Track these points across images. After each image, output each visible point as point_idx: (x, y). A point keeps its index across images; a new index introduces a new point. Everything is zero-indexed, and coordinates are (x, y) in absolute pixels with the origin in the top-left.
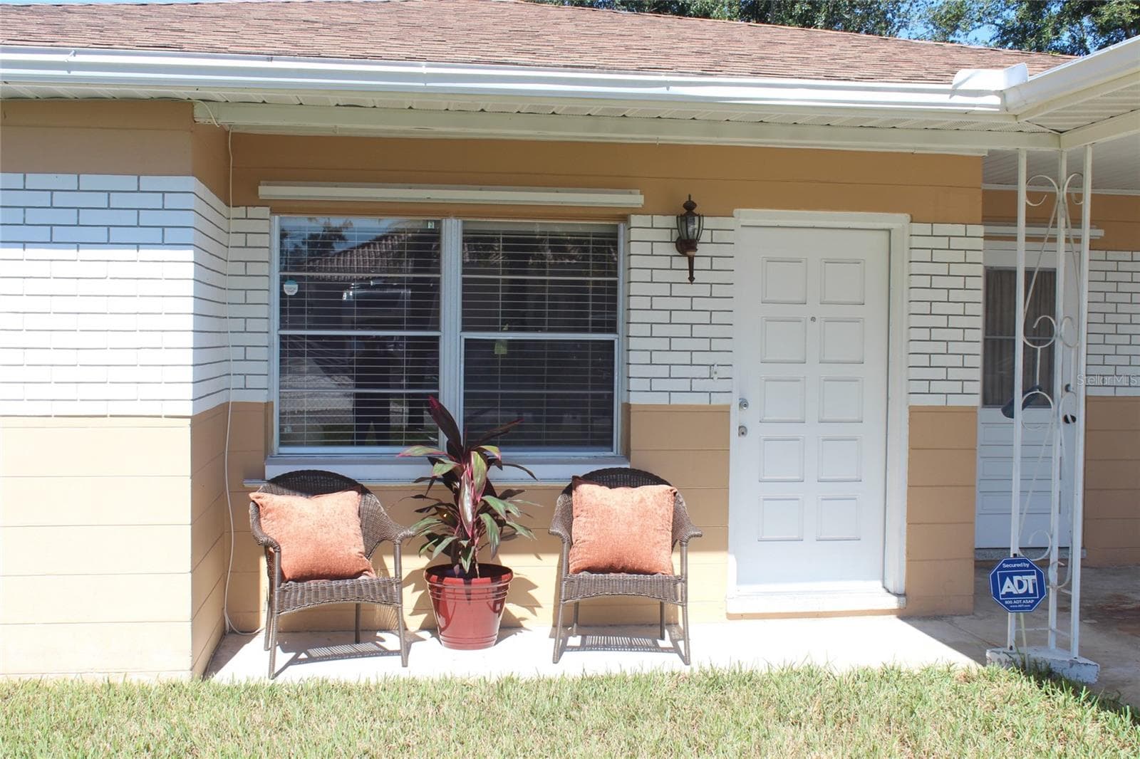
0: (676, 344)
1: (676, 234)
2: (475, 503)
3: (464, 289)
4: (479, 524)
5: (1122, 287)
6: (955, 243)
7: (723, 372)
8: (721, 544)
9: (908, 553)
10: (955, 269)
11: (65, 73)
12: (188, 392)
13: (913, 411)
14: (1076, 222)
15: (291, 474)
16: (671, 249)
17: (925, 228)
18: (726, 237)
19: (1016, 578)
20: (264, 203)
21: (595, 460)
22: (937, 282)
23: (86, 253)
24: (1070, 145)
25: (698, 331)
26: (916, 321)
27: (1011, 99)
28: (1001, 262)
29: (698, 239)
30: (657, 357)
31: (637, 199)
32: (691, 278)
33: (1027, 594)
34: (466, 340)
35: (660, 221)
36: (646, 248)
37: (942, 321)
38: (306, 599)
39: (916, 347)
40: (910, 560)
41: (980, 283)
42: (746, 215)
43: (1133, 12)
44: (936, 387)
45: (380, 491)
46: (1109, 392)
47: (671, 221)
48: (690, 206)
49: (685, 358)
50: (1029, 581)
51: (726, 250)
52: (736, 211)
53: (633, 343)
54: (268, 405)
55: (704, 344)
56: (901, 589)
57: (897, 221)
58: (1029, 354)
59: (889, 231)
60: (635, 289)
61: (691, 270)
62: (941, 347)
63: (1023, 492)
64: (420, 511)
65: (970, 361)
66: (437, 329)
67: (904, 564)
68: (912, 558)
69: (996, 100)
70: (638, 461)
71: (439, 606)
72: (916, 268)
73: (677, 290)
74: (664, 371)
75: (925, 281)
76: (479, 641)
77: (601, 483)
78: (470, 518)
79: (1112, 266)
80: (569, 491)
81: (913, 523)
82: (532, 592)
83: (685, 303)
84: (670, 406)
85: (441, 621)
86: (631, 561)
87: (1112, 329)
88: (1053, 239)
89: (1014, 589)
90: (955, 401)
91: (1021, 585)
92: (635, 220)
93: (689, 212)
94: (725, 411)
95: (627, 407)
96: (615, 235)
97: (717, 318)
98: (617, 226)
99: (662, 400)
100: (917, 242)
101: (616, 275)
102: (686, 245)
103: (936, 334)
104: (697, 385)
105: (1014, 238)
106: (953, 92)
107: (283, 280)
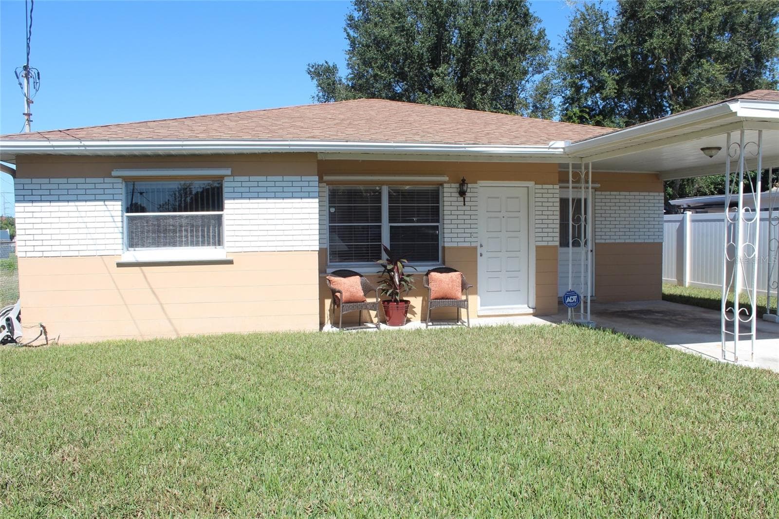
0: (459, 226)
1: (459, 190)
2: (399, 278)
3: (389, 209)
4: (400, 284)
5: (607, 204)
6: (550, 191)
7: (475, 235)
8: (475, 293)
9: (536, 294)
10: (550, 200)
11: (288, 147)
12: (317, 243)
13: (537, 247)
14: (587, 182)
15: (337, 271)
16: (457, 195)
17: (540, 186)
18: (475, 190)
19: (571, 297)
20: (325, 182)
21: (433, 265)
22: (544, 204)
23: (285, 201)
24: (584, 162)
25: (466, 222)
26: (537, 217)
27: (567, 150)
28: (564, 196)
29: (466, 192)
30: (453, 231)
31: (446, 179)
32: (464, 204)
33: (574, 302)
34: (391, 226)
35: (453, 185)
36: (449, 195)
37: (546, 217)
38: (343, 312)
39: (537, 226)
40: (537, 297)
41: (558, 204)
42: (482, 183)
43: (615, 93)
44: (544, 239)
45: (366, 276)
46: (603, 241)
47: (457, 185)
48: (463, 181)
49: (462, 231)
50: (575, 298)
51: (475, 195)
52: (478, 182)
53: (445, 226)
54: (327, 248)
55: (469, 226)
56: (534, 306)
57: (531, 184)
58: (573, 226)
59: (528, 187)
60: (445, 208)
61: (464, 201)
62: (546, 226)
63: (572, 273)
64: (379, 282)
65: (555, 230)
66: (381, 222)
67: (535, 298)
68: (538, 296)
69: (562, 150)
70: (448, 265)
71: (387, 313)
72: (537, 200)
73: (459, 208)
74: (455, 235)
75: (540, 204)
76: (401, 323)
77: (438, 272)
78: (398, 283)
79: (604, 197)
80: (427, 275)
81: (538, 284)
82: (414, 309)
83: (462, 213)
84: (458, 247)
85: (388, 318)
86: (449, 296)
87: (604, 219)
88: (581, 188)
89: (570, 301)
90: (550, 244)
91: (572, 299)
92: (445, 185)
93: (463, 183)
94: (475, 248)
95: (444, 248)
96: (438, 190)
97: (473, 217)
98: (438, 187)
99: (455, 245)
100: (537, 191)
101: (438, 203)
102: (462, 193)
103: (544, 221)
104: (467, 240)
105: (568, 188)
106: (549, 148)
107: (330, 207)
